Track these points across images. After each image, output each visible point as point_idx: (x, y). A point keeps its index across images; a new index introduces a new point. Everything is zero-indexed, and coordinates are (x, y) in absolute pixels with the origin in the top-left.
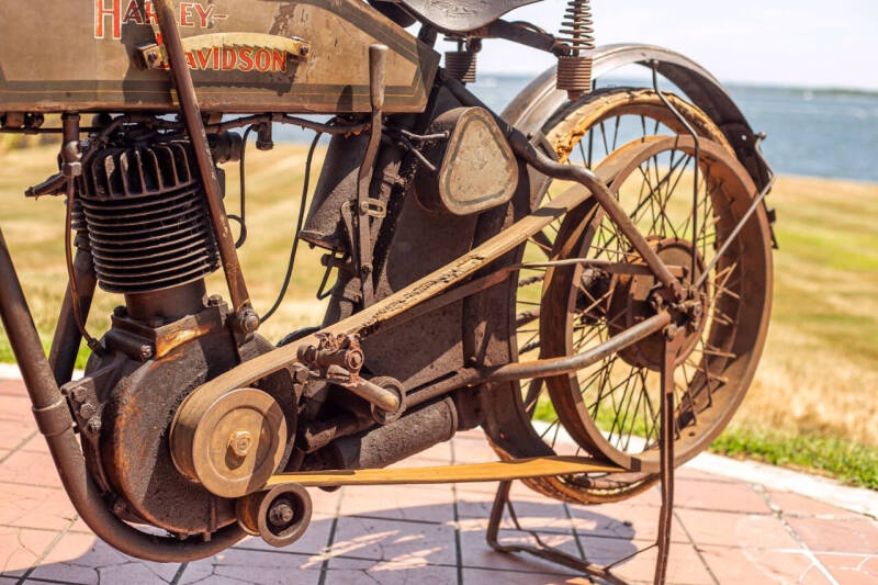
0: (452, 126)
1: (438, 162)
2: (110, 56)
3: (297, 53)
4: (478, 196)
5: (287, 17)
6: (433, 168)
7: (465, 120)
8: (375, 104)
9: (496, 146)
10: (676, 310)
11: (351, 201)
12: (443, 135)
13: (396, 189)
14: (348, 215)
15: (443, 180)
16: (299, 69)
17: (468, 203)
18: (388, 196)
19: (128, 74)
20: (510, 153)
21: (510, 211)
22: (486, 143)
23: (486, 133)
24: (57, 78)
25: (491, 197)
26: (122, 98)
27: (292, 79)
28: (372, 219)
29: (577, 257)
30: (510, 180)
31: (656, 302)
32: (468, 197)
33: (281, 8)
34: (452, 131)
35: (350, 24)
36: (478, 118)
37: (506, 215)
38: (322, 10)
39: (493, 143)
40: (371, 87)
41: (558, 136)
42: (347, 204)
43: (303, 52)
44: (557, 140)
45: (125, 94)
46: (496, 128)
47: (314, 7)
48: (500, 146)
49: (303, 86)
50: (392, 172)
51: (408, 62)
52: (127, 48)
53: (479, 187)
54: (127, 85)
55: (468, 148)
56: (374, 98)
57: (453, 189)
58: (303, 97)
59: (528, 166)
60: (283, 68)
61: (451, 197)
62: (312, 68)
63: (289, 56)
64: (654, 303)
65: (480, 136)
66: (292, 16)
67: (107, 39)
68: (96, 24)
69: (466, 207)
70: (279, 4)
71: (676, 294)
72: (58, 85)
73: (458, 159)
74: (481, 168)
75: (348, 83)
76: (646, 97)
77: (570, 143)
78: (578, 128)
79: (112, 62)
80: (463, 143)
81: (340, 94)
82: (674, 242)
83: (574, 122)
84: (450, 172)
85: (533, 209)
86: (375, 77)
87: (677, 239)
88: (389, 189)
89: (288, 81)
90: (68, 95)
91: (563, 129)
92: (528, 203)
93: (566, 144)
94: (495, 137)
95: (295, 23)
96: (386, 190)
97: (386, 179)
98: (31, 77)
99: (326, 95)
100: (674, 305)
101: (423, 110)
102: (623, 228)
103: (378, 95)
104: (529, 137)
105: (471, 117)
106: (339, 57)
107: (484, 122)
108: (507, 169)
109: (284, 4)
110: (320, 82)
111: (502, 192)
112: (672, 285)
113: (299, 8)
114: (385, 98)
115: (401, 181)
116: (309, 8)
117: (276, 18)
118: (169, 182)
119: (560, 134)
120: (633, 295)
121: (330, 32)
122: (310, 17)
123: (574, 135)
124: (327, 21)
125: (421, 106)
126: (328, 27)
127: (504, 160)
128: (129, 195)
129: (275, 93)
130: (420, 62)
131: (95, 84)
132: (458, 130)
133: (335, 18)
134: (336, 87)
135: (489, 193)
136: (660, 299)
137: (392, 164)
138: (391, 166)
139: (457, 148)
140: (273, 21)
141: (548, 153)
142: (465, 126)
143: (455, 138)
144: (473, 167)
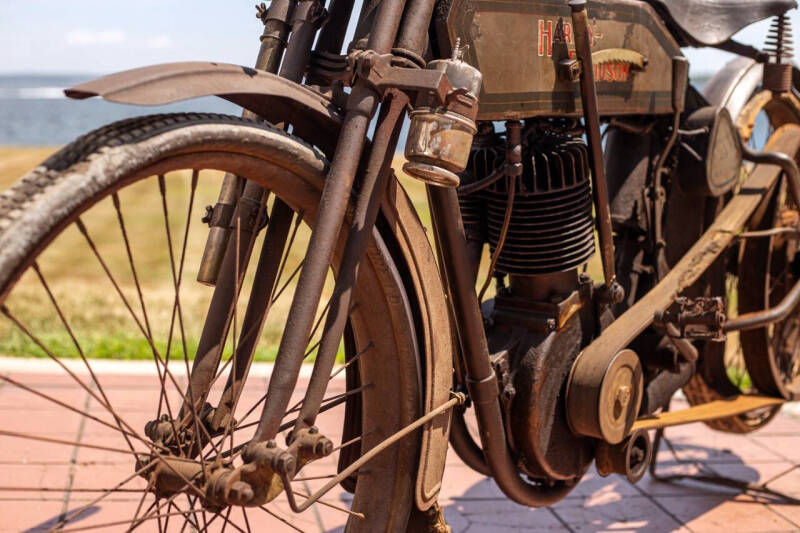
0: (710, 122)
1: (704, 153)
2: (546, 71)
3: (640, 64)
5: (630, 35)
6: (699, 158)
8: (677, 107)
12: (702, 130)
13: (664, 177)
15: (709, 169)
19: (555, 86)
24: (516, 91)
26: (551, 107)
27: (632, 87)
33: (627, 27)
34: (711, 127)
38: (645, 29)
40: (673, 92)
43: (645, 64)
45: (554, 104)
48: (734, 138)
49: (637, 93)
52: (555, 63)
54: (555, 95)
56: (677, 102)
57: (713, 175)
60: (628, 78)
61: (712, 182)
66: (632, 35)
67: (545, 57)
68: (539, 44)
70: (625, 25)
72: (516, 96)
73: (715, 151)
74: (726, 157)
79: (547, 76)
80: (718, 138)
84: (712, 160)
89: (630, 89)
90: (522, 105)
95: (634, 38)
98: (501, 90)
103: (680, 100)
108: (736, 157)
109: (627, 24)
113: (635, 28)
117: (625, 36)
118: (569, 182)
122: (641, 35)
124: (646, 37)
128: (551, 191)
129: (623, 99)
131: (537, 95)
132: (715, 126)
135: (729, 178)
140: (624, 38)
142: (719, 123)
143: (714, 133)
144: (722, 157)
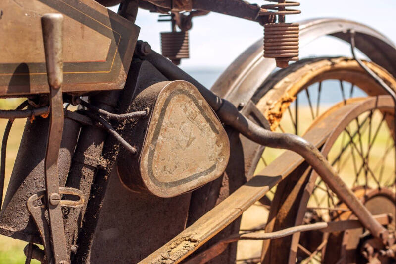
4: (185, 175)
6: (133, 149)
7: (166, 95)
8: (52, 83)
9: (204, 120)
10: (385, 255)
11: (39, 194)
12: (143, 112)
13: (99, 172)
14: (36, 211)
15: (144, 162)
17: (176, 183)
18: (91, 180)
20: (219, 126)
21: (226, 182)
22: (192, 118)
23: (192, 108)
25: (202, 174)
28: (66, 212)
30: (221, 154)
31: (368, 252)
32: (175, 177)
34: (152, 107)
36: (182, 91)
37: (221, 186)
39: (200, 117)
40: (47, 64)
41: (268, 104)
42: (34, 197)
44: (267, 107)
46: (202, 101)
48: (208, 120)
50: (94, 155)
51: (99, 36)
53: (187, 165)
55: (172, 125)
56: (52, 76)
57: (157, 172)
59: (241, 136)
61: (155, 180)
64: (365, 253)
65: (185, 110)
69: (174, 189)
71: (385, 242)
73: (160, 138)
74: (188, 145)
75: (21, 61)
76: (344, 64)
77: (280, 110)
78: (287, 95)
80: (166, 120)
81: (12, 74)
82: (377, 192)
83: (283, 90)
84: (152, 153)
85: (249, 177)
86: (49, 52)
87: (379, 189)
88: (92, 173)
91: (273, 97)
92: (243, 172)
93: (276, 111)
94: (202, 110)
96: (88, 175)
97: (86, 162)
100: (383, 252)
101: (122, 86)
102: (334, 186)
103: (54, 73)
104: (240, 107)
105: (172, 92)
107: (190, 96)
108: (217, 142)
111: (213, 168)
112: (381, 235)
114: (65, 76)
115: (104, 163)
119: (270, 102)
120: (345, 246)
123: (284, 102)
125: (119, 82)
127: (214, 134)
130: (116, 36)
132: (159, 106)
134: (6, 66)
135: (199, 170)
136: (370, 249)
137: (93, 146)
138: (92, 147)
139: (159, 125)
141: (259, 121)
142: (167, 102)
143: (156, 115)
144: (178, 146)
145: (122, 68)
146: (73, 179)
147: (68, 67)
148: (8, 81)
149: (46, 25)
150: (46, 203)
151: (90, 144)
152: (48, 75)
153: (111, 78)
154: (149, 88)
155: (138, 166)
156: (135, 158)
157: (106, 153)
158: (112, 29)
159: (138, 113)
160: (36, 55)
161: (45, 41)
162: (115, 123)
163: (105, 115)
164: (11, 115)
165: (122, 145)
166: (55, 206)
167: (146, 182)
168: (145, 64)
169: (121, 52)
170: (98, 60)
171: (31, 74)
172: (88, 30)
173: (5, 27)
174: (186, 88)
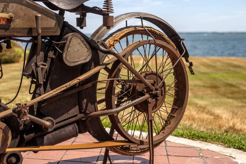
0: (67, 39)
1: (63, 50)
4: (77, 60)
5: (7, 7)
6: (61, 52)
7: (71, 37)
8: (38, 33)
10: (151, 94)
11: (35, 63)
12: (64, 42)
14: (34, 67)
15: (64, 55)
16: (12, 23)
17: (74, 62)
18: (50, 62)
20: (88, 46)
21: (93, 64)
22: (79, 44)
23: (79, 41)
25: (82, 60)
27: (10, 26)
28: (42, 69)
29: (114, 78)
30: (89, 55)
31: (144, 91)
32: (73, 60)
33: (4, 5)
34: (67, 40)
35: (30, 9)
37: (91, 66)
38: (19, 5)
39: (82, 44)
40: (37, 28)
41: (109, 41)
42: (33, 64)
44: (109, 42)
46: (82, 39)
47: (16, 4)
48: (84, 45)
49: (13, 28)
50: (51, 54)
53: (77, 57)
55: (73, 45)
56: (38, 31)
58: (14, 31)
59: (98, 51)
60: (6, 23)
61: (67, 61)
62: (17, 22)
63: (8, 19)
64: (143, 92)
65: (77, 41)
66: (8, 7)
69: (73, 64)
70: (4, 4)
71: (151, 89)
73: (69, 49)
74: (78, 52)
75: (30, 27)
76: (141, 28)
78: (116, 39)
80: (71, 44)
82: (151, 73)
83: (115, 37)
84: (67, 53)
85: (101, 63)
86: (37, 25)
87: (152, 72)
89: (8, 27)
91: (111, 39)
92: (99, 62)
93: (112, 43)
94: (82, 42)
95: (9, 9)
96: (49, 60)
97: (49, 56)
99: (22, 31)
100: (151, 92)
101: (59, 34)
103: (39, 30)
104: (98, 42)
105: (73, 36)
106: (26, 19)
107: (78, 37)
108: (87, 51)
109: (5, 3)
110: (20, 27)
111: (86, 59)
112: (149, 86)
113: (10, 5)
114: (41, 31)
115: (54, 57)
116: (14, 5)
117: (3, 8)
119: (110, 41)
120: (137, 89)
121: (22, 11)
122: (15, 7)
123: (115, 41)
124: (21, 8)
125: (58, 33)
126: (22, 10)
127: (86, 49)
129: (3, 31)
130: (57, 20)
132: (69, 40)
133: (24, 7)
134: (26, 28)
136: (145, 91)
137: (51, 52)
139: (69, 46)
140: (2, 9)
141: (105, 46)
142: (71, 39)
143: (68, 43)
144: (75, 52)
145: (59, 29)
146: (45, 61)
147: (42, 29)
148: (27, 32)
149: (37, 17)
150: (37, 66)
151: (50, 51)
152: (37, 30)
153: (56, 32)
154: (67, 35)
155: (62, 56)
156: (62, 54)
157: (55, 54)
158: (55, 18)
159: (63, 42)
160: (34, 25)
161: (36, 22)
162: (57, 45)
163: (54, 43)
164: (28, 42)
165: (59, 51)
166: (39, 67)
167: (65, 61)
168: (66, 28)
169: (59, 25)
170: (52, 27)
171: (33, 31)
172: (49, 19)
173: (26, 18)
174: (77, 35)
